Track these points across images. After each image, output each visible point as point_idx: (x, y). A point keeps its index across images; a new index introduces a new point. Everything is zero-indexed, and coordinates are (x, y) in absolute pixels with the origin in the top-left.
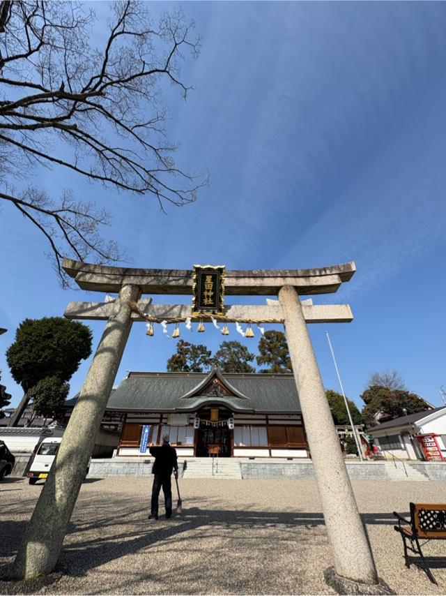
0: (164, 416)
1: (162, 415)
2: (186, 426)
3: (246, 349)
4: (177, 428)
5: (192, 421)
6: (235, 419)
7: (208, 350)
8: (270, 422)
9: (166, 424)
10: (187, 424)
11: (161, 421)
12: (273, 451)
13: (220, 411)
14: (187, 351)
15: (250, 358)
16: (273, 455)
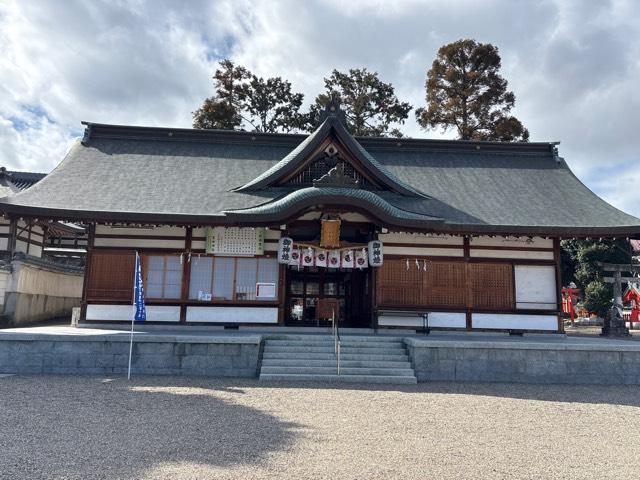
0: (197, 232)
1: (189, 232)
2: (257, 257)
3: (391, 91)
4: (233, 260)
5: (271, 247)
6: (385, 244)
7: (293, 91)
8: (474, 253)
9: (202, 251)
10: (260, 253)
11: (188, 245)
12: (475, 317)
13: (345, 224)
14: (243, 92)
15: (401, 112)
16: (474, 325)
